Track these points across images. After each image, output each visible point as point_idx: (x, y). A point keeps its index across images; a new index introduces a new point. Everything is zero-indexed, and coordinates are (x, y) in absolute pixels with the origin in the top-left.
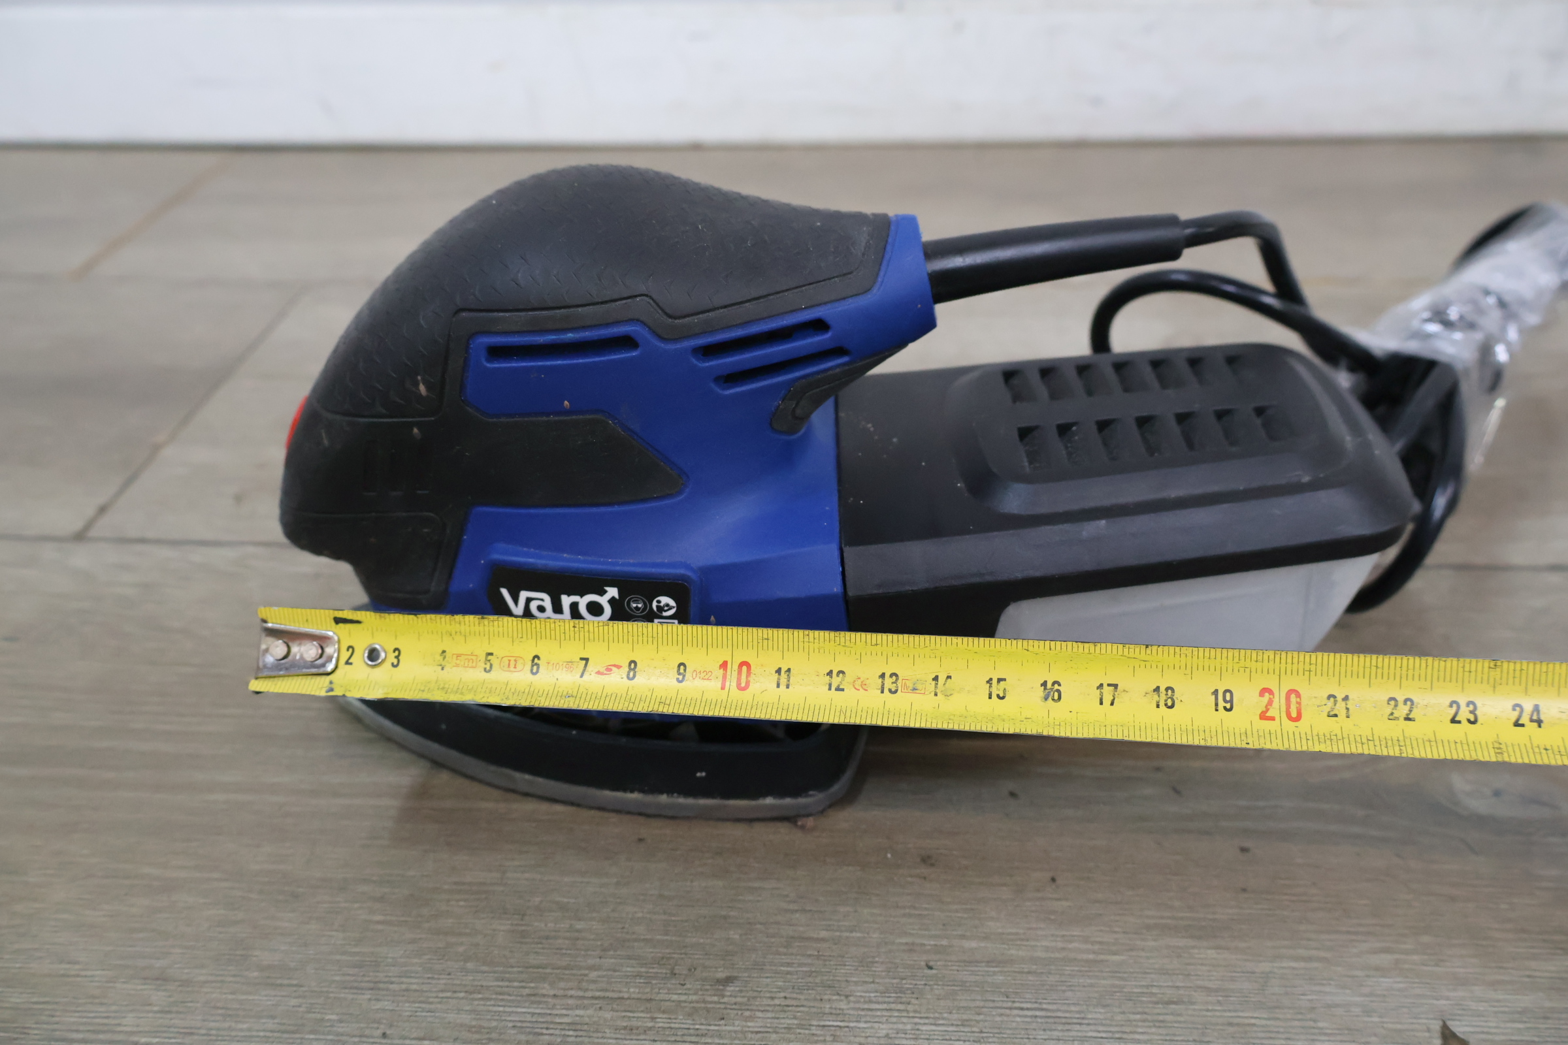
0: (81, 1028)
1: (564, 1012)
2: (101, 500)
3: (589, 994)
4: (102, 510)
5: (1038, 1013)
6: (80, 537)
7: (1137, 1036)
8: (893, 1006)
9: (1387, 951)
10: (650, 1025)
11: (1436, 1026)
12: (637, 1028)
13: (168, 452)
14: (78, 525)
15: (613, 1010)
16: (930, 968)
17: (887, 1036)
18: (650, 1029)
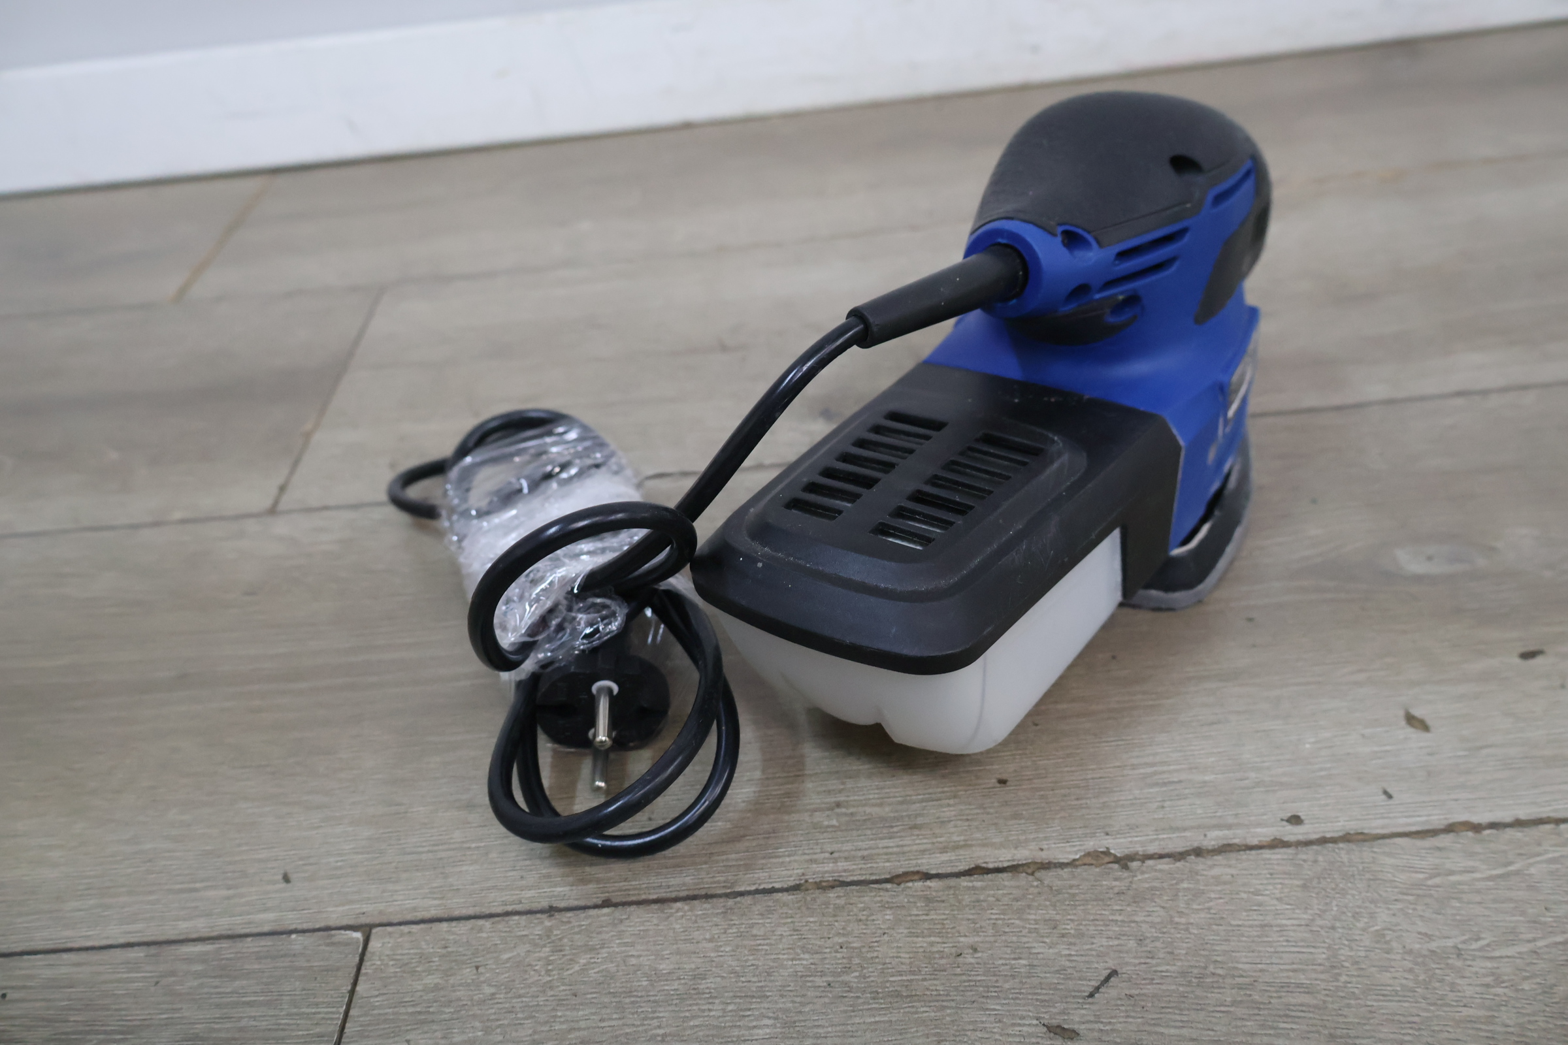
0: (424, 844)
1: (777, 787)
2: (280, 480)
3: (792, 774)
4: (282, 489)
5: (1120, 743)
6: (273, 511)
7: (1193, 748)
8: (1014, 752)
9: (1361, 671)
10: (842, 787)
11: (1402, 713)
12: (834, 790)
13: (317, 437)
14: (267, 503)
15: (812, 782)
16: (1036, 725)
17: (1015, 771)
18: (843, 789)
